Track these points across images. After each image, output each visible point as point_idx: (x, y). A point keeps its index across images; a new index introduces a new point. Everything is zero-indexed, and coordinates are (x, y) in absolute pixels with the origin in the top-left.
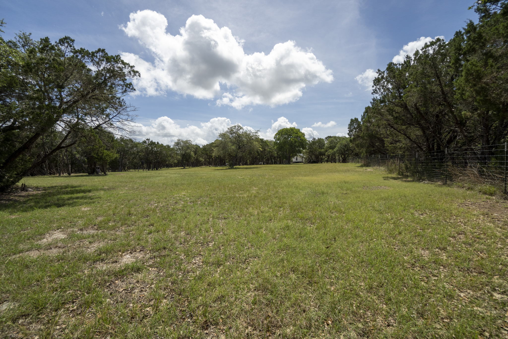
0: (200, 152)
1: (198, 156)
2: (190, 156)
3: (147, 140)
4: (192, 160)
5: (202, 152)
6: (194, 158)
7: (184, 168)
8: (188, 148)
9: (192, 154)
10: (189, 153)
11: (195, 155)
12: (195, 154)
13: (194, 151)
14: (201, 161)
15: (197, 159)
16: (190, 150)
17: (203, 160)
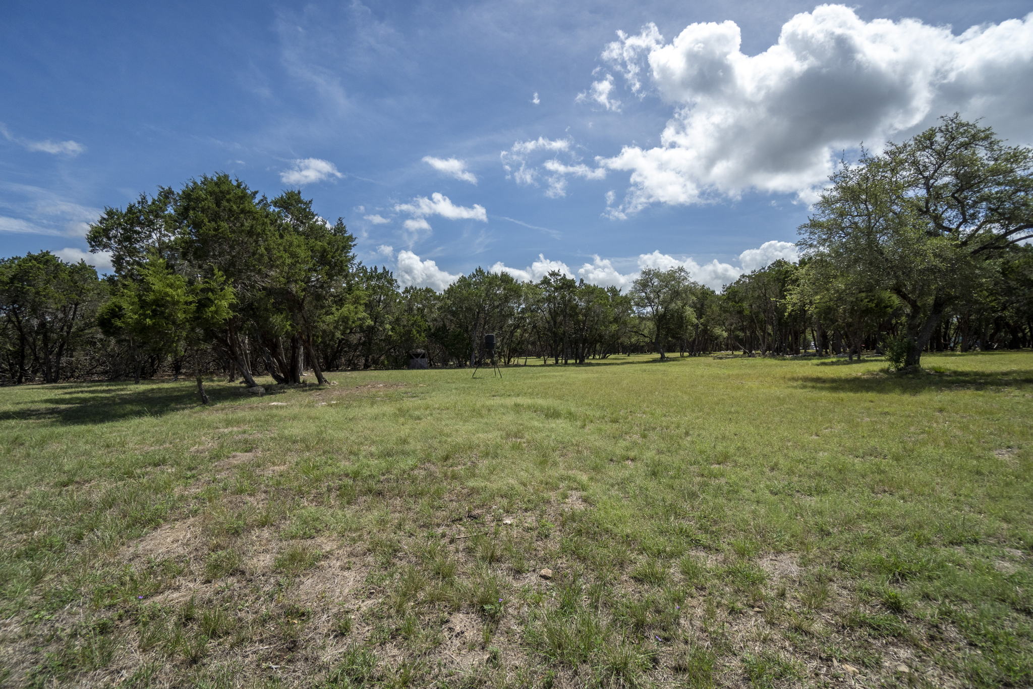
0: (716, 308)
1: (708, 321)
2: (680, 319)
3: (551, 275)
4: (690, 333)
5: (721, 307)
6: (697, 325)
7: (663, 359)
8: (676, 294)
9: (690, 313)
10: (677, 311)
11: (699, 317)
12: (700, 313)
13: (694, 306)
14: (717, 338)
15: (705, 331)
16: (683, 299)
17: (725, 334)
